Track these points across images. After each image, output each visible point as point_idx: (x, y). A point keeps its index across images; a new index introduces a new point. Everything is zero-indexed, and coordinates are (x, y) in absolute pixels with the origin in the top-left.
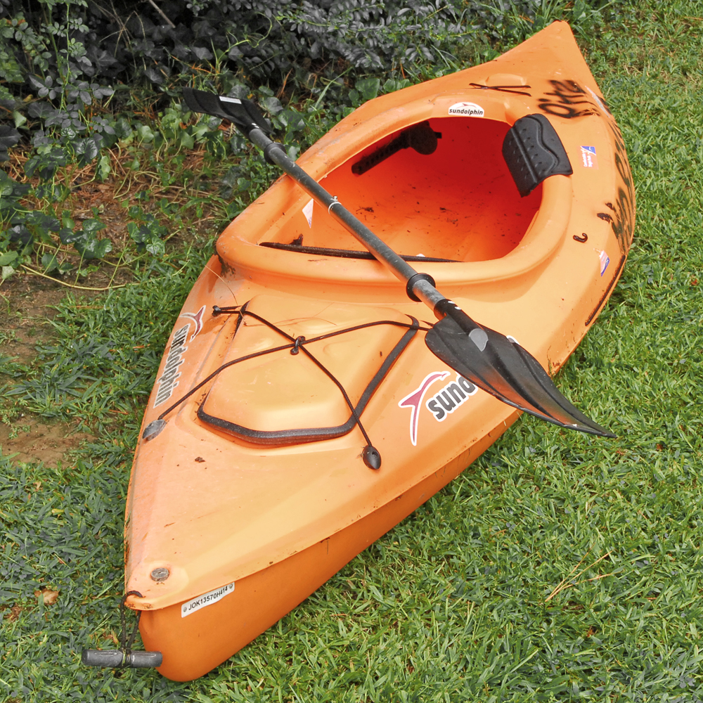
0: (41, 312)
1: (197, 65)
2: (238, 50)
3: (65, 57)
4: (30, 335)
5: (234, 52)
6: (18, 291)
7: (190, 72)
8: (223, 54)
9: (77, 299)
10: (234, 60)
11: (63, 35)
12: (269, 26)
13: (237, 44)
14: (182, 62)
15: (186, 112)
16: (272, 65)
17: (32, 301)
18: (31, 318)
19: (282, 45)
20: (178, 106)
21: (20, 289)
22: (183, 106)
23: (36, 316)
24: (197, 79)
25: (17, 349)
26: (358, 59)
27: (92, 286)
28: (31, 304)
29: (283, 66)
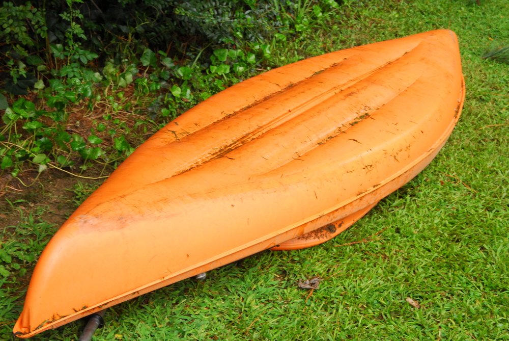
0: (62, 193)
1: (121, 36)
2: (141, 27)
3: (70, 34)
4: (59, 209)
5: (139, 28)
6: (43, 178)
7: (117, 40)
8: (133, 30)
9: (84, 185)
10: (140, 33)
11: (69, 20)
12: (156, 14)
13: (142, 24)
14: (112, 34)
15: (117, 65)
16: (162, 37)
17: (54, 185)
18: (57, 197)
19: (168, 26)
20: (112, 60)
21: (44, 177)
22: (115, 61)
23: (60, 196)
24: (123, 44)
25: (53, 218)
26: (220, 38)
27: (89, 176)
28: (54, 188)
29: (167, 38)
